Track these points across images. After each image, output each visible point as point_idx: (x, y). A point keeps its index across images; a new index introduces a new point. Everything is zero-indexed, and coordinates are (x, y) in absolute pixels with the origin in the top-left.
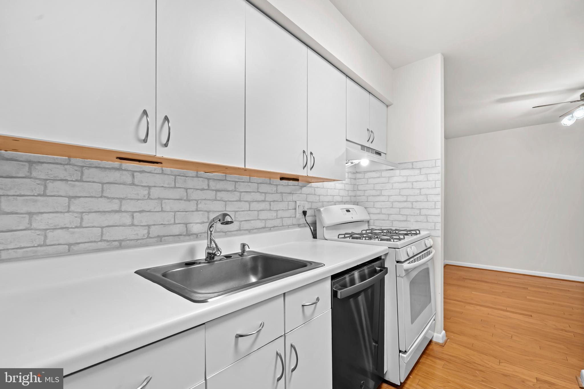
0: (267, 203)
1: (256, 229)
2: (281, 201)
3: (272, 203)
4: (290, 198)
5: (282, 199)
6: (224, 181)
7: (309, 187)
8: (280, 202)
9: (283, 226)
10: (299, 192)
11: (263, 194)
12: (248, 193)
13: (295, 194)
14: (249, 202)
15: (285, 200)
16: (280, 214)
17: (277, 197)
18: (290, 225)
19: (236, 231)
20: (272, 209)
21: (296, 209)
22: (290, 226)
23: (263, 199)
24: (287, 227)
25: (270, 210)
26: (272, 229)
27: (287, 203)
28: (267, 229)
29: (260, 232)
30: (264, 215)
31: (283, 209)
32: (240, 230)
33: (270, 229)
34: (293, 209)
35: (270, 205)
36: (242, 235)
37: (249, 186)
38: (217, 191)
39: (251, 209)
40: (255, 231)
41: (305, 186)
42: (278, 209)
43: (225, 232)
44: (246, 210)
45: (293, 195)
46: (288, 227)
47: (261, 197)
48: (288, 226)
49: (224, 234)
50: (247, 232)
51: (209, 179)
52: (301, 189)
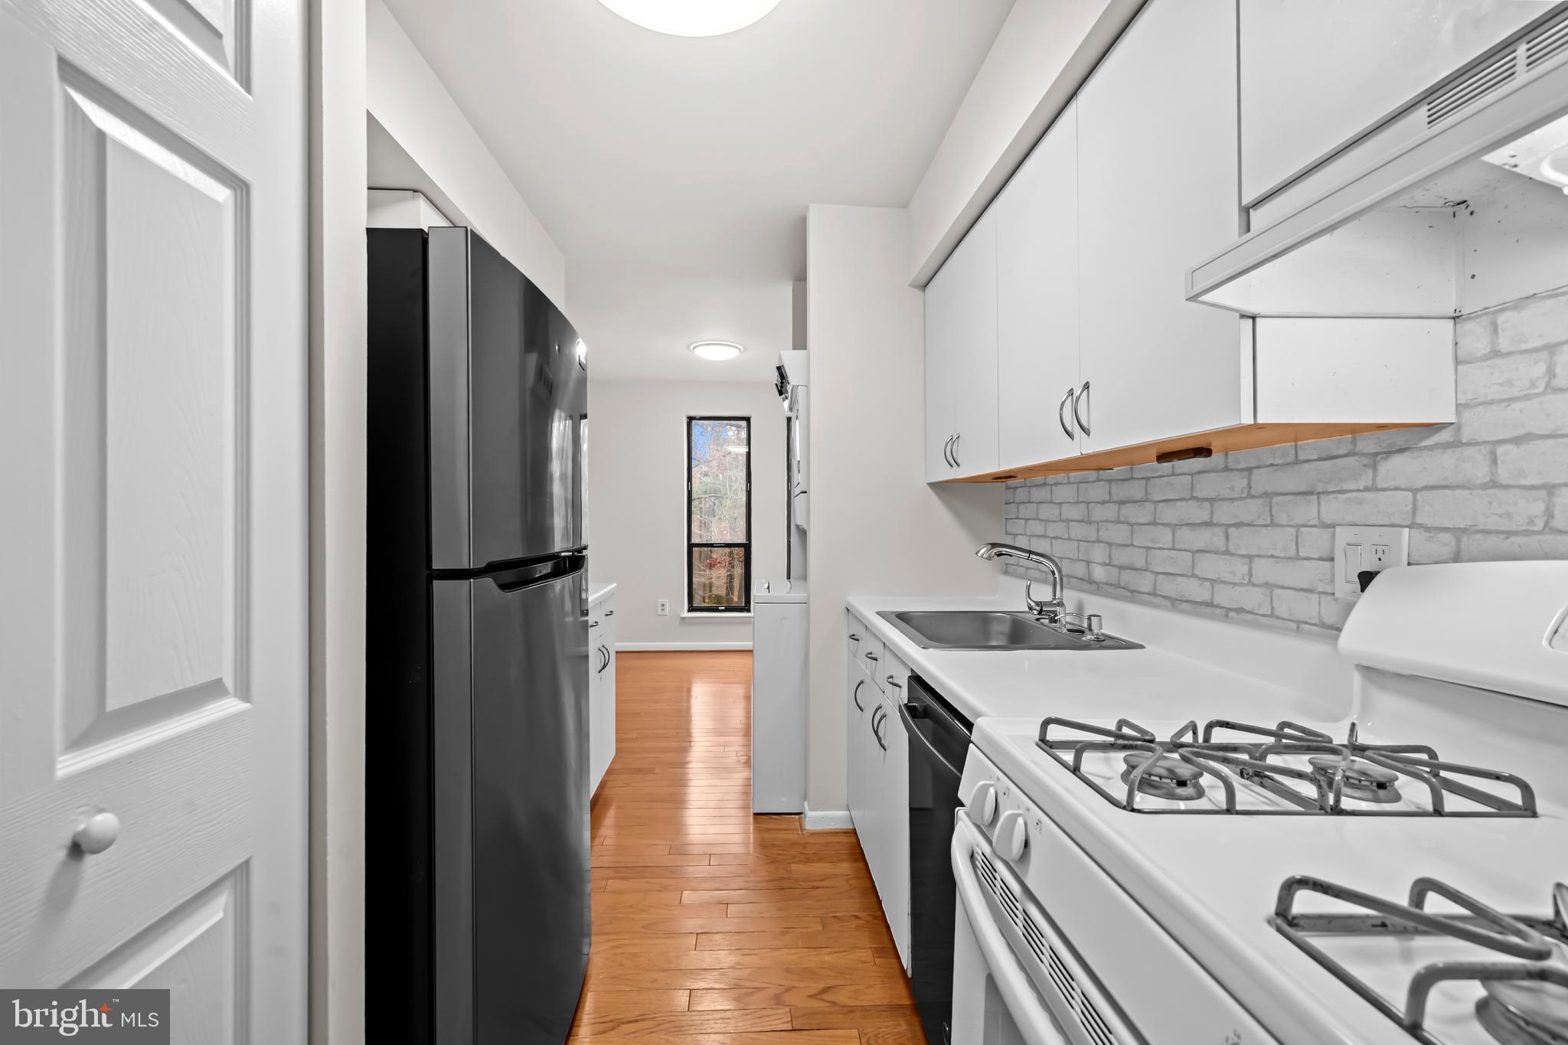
0: (1217, 530)
1: (1188, 601)
2: (1266, 526)
3: (1231, 530)
4: (1307, 511)
5: (1271, 516)
6: (1130, 481)
7: (1425, 448)
8: (1263, 529)
9: (1272, 615)
10: (1365, 481)
11: (1207, 504)
12: (1170, 503)
13: (1331, 496)
14: (1174, 527)
15: (1283, 519)
16: (1263, 570)
17: (1251, 510)
18: (1306, 623)
19: (1148, 594)
20: (1232, 549)
21: (1332, 559)
22: (1303, 626)
23: (1206, 518)
24: (1294, 626)
25: (1227, 552)
26: (1232, 614)
27: (1293, 531)
28: (1217, 611)
29: (1198, 615)
30: (1209, 566)
31: (1276, 555)
32: (1153, 594)
33: (1227, 615)
34: (1321, 559)
35: (1227, 538)
36: (1156, 606)
37: (1172, 484)
38: (1121, 503)
39: (1177, 546)
40: (1185, 606)
41: (1401, 451)
42: (1253, 553)
43: (1132, 592)
44: (1166, 546)
45: (1323, 498)
46: (1298, 628)
47: (1200, 514)
48: (1299, 623)
49: (1130, 594)
50: (1167, 603)
51: (1110, 481)
52: (1375, 467)
